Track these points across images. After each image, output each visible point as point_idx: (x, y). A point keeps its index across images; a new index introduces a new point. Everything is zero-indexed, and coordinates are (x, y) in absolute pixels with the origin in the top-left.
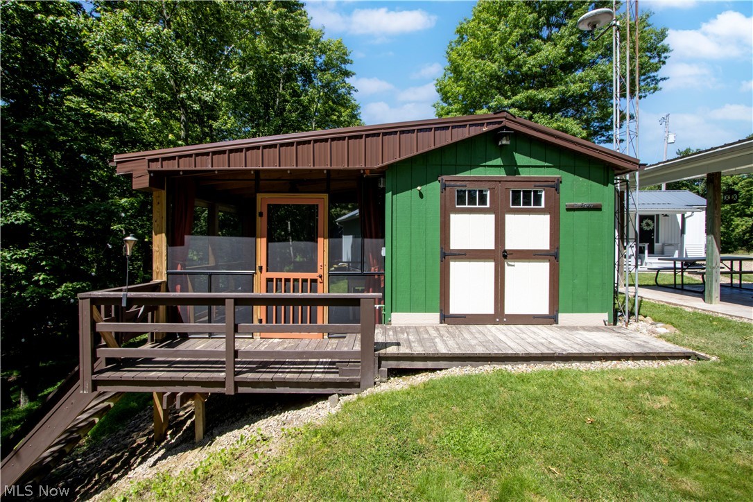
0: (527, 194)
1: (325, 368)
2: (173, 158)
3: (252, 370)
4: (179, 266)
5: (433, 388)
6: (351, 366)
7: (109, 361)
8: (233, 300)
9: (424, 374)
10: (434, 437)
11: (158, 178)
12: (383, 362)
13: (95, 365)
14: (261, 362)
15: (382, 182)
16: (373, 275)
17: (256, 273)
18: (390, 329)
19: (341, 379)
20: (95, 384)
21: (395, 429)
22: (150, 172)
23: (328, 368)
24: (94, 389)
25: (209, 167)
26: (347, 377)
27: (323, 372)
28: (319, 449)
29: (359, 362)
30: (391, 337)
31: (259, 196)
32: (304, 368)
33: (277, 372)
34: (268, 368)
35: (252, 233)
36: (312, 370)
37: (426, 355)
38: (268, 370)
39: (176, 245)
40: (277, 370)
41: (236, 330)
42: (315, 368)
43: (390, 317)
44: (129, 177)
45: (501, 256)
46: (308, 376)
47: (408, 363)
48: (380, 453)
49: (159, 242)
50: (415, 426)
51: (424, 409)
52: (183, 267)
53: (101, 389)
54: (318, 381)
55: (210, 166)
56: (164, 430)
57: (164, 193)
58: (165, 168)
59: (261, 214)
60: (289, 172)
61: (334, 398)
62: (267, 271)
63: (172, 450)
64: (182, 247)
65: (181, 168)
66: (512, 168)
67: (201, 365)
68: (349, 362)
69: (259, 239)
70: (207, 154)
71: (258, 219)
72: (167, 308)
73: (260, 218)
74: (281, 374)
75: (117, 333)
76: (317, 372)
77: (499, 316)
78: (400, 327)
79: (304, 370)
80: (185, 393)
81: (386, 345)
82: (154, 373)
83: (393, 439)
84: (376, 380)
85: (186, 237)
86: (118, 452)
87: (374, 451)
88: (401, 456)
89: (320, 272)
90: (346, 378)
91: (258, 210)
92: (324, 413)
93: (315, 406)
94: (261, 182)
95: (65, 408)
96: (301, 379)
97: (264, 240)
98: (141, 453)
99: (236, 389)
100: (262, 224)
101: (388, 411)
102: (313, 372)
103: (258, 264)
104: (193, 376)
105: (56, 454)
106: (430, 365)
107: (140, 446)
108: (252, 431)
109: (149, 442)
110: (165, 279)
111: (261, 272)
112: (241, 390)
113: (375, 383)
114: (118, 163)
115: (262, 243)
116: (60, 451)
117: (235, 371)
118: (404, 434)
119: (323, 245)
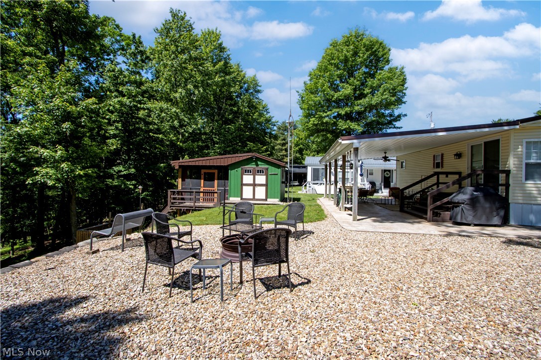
0: (261, 171)
4: (184, 186)
7: (173, 203)
8: (195, 192)
11: (180, 166)
13: (170, 203)
15: (228, 168)
17: (201, 187)
20: (170, 206)
25: (191, 164)
31: (202, 171)
35: (200, 179)
39: (184, 181)
43: (230, 199)
45: (254, 185)
49: (180, 181)
57: (181, 170)
58: (182, 165)
59: (202, 174)
60: (208, 166)
62: (203, 188)
64: (186, 181)
66: (257, 165)
77: (254, 199)
85: (186, 179)
89: (215, 188)
94: (202, 168)
100: (202, 176)
103: (202, 185)
110: (181, 189)
115: (202, 181)
119: (216, 181)
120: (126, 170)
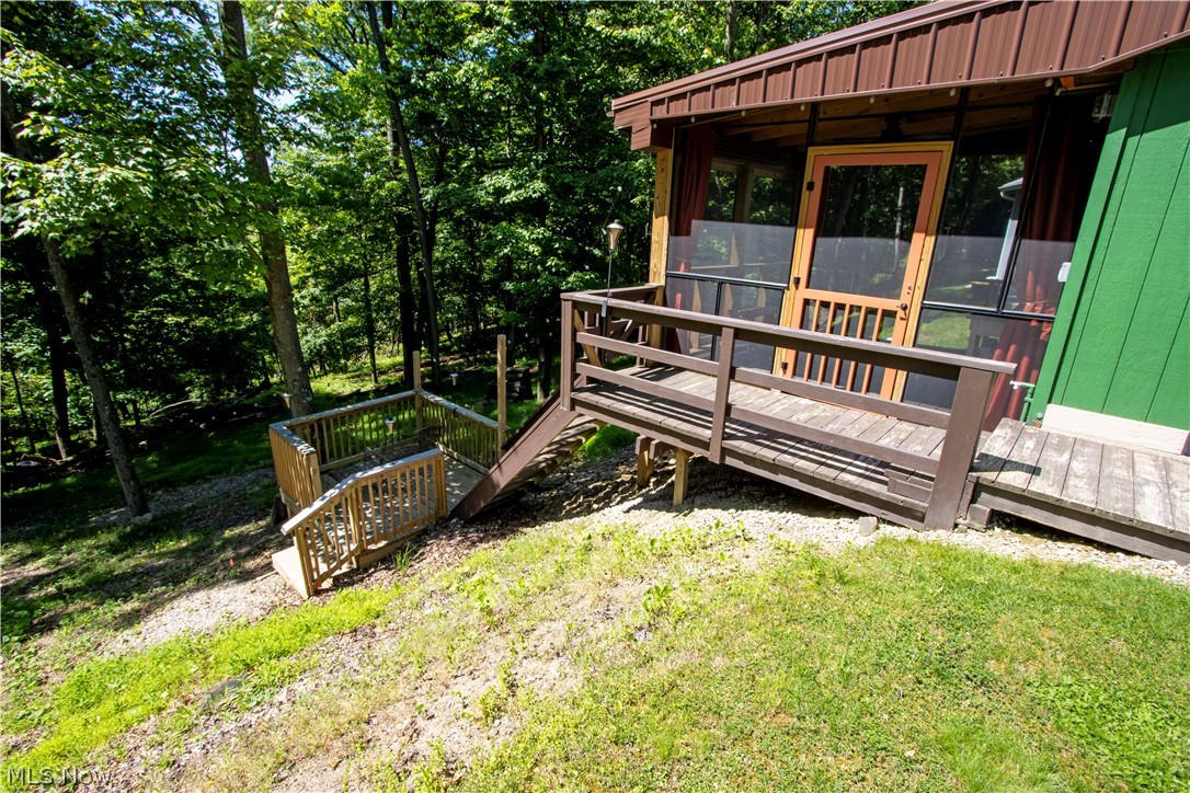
1: (867, 469)
2: (683, 96)
3: (749, 438)
4: (683, 266)
5: (1086, 583)
6: (912, 481)
7: (590, 380)
8: (732, 330)
9: (1080, 547)
10: (1031, 672)
11: (660, 133)
12: (984, 495)
13: (575, 383)
14: (767, 430)
15: (1105, 104)
16: (1028, 319)
17: (788, 288)
18: (1030, 436)
19: (888, 496)
20: (574, 403)
21: (951, 622)
22: (653, 122)
23: (874, 471)
24: (573, 409)
25: (733, 106)
26: (903, 498)
27: (860, 475)
28: (805, 589)
29: (931, 479)
30: (1026, 452)
31: (812, 152)
32: (830, 458)
33: (785, 452)
34: (774, 442)
36: (844, 466)
37: (1096, 513)
38: (773, 445)
39: (681, 235)
40: (786, 448)
41: (732, 374)
42: (850, 464)
43: (1044, 412)
44: (627, 131)
46: (833, 473)
47: (1045, 513)
48: (901, 645)
49: (660, 227)
50: (998, 636)
51: (1036, 614)
52: (688, 268)
53: (578, 409)
54: (848, 486)
55: (734, 103)
56: (648, 475)
57: (670, 152)
58: (672, 114)
59: (811, 186)
60: (872, 101)
61: (869, 522)
62: (807, 287)
63: (650, 503)
64: (688, 238)
65: (694, 111)
67: (687, 412)
68: (913, 473)
69: (802, 230)
70: (731, 82)
71: (805, 193)
72: (663, 328)
73: (807, 192)
74: (789, 457)
75: (600, 350)
76: (851, 472)
78: (1059, 436)
79: (829, 462)
80: (660, 442)
81: (1003, 465)
82: (631, 407)
83: (940, 636)
84: (960, 521)
85: (695, 223)
86: (603, 481)
87: (891, 636)
88: (937, 670)
89: (905, 299)
90: (899, 498)
91: (807, 179)
92: (843, 537)
93: (836, 521)
94: (820, 124)
95: (552, 419)
96: (819, 474)
97: (810, 233)
98: (622, 492)
99: (722, 458)
100: (810, 202)
101: (952, 585)
102: (843, 470)
103: (794, 274)
104: (672, 423)
105: (550, 462)
106: (1101, 534)
107: (623, 483)
108: (737, 519)
109: (633, 481)
110: (662, 283)
111: (797, 288)
112: (729, 461)
113: (956, 525)
114: (616, 111)
115: (805, 237)
116: (552, 459)
117: (724, 433)
118: (966, 638)
119: (922, 247)
120: (520, 187)
